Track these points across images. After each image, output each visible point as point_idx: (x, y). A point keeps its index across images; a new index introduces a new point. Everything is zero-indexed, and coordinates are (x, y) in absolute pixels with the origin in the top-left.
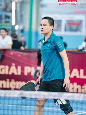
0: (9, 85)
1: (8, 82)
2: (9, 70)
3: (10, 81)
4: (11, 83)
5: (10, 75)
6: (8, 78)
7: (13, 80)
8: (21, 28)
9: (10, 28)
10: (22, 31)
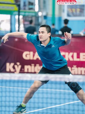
0: (34, 70)
1: (33, 67)
2: (34, 55)
3: (35, 66)
4: (36, 67)
5: (35, 60)
6: (33, 63)
7: (38, 65)
8: (44, 14)
9: (34, 14)
10: (45, 17)
